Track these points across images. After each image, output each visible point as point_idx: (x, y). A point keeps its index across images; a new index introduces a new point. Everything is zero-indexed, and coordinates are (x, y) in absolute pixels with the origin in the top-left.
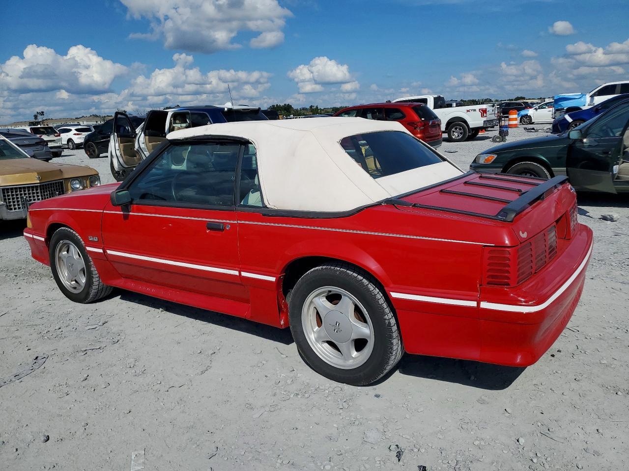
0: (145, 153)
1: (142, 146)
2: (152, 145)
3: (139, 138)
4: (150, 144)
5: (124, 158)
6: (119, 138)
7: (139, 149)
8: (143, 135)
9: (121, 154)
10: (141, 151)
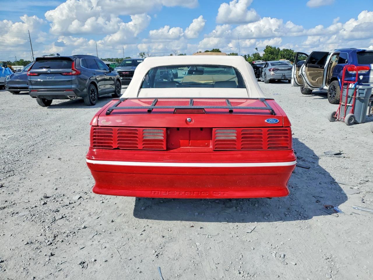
0: (305, 77)
1: (304, 73)
2: (309, 73)
3: (302, 68)
4: (308, 72)
5: (298, 80)
6: (297, 68)
7: (302, 75)
8: (305, 66)
9: (296, 77)
10: (302, 76)
